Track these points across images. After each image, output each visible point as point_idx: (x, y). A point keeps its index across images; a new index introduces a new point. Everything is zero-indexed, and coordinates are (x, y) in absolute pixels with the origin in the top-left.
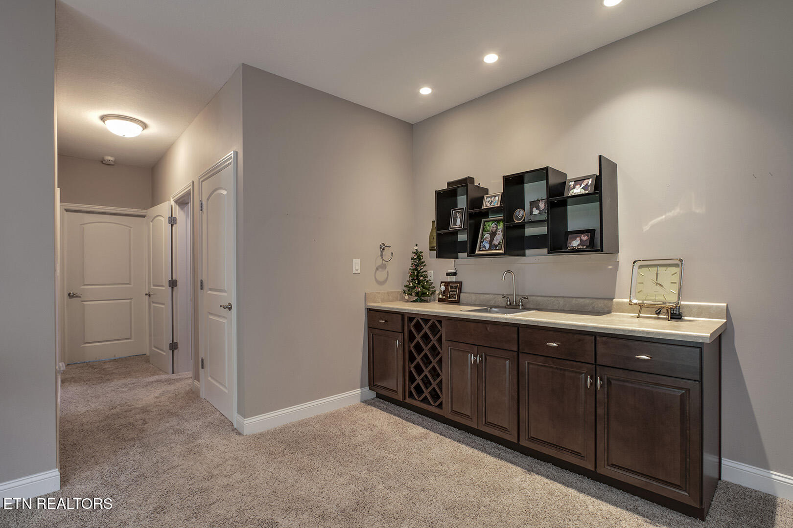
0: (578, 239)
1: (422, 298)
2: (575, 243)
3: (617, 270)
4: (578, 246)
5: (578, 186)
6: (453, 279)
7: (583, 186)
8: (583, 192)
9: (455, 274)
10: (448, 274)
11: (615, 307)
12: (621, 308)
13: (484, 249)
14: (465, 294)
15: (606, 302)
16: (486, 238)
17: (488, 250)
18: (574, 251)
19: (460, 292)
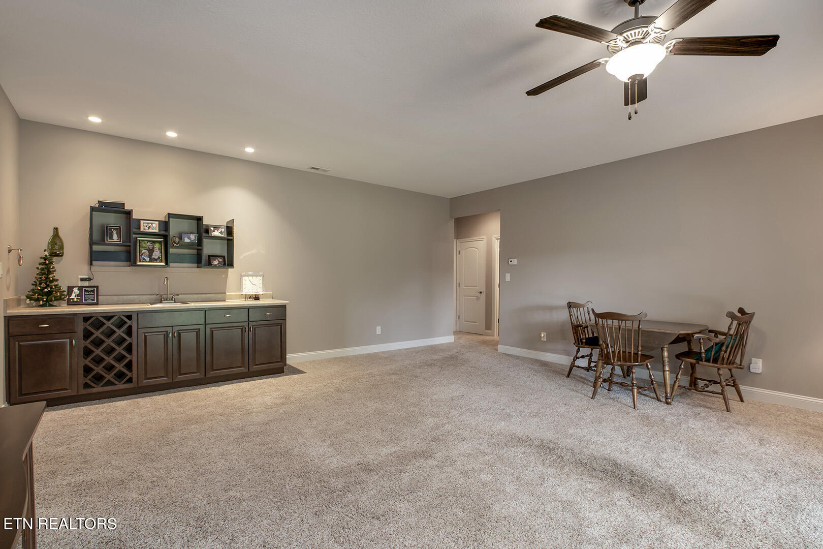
0: (217, 260)
1: (50, 303)
2: (216, 262)
3: (227, 278)
4: (218, 264)
5: (216, 231)
6: (86, 284)
7: (219, 231)
8: (220, 235)
9: (89, 279)
10: (82, 280)
11: (227, 297)
12: (231, 298)
13: (144, 261)
14: (102, 297)
15: (223, 295)
16: (144, 253)
17: (149, 262)
18: (215, 266)
19: (98, 296)
